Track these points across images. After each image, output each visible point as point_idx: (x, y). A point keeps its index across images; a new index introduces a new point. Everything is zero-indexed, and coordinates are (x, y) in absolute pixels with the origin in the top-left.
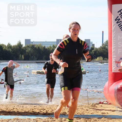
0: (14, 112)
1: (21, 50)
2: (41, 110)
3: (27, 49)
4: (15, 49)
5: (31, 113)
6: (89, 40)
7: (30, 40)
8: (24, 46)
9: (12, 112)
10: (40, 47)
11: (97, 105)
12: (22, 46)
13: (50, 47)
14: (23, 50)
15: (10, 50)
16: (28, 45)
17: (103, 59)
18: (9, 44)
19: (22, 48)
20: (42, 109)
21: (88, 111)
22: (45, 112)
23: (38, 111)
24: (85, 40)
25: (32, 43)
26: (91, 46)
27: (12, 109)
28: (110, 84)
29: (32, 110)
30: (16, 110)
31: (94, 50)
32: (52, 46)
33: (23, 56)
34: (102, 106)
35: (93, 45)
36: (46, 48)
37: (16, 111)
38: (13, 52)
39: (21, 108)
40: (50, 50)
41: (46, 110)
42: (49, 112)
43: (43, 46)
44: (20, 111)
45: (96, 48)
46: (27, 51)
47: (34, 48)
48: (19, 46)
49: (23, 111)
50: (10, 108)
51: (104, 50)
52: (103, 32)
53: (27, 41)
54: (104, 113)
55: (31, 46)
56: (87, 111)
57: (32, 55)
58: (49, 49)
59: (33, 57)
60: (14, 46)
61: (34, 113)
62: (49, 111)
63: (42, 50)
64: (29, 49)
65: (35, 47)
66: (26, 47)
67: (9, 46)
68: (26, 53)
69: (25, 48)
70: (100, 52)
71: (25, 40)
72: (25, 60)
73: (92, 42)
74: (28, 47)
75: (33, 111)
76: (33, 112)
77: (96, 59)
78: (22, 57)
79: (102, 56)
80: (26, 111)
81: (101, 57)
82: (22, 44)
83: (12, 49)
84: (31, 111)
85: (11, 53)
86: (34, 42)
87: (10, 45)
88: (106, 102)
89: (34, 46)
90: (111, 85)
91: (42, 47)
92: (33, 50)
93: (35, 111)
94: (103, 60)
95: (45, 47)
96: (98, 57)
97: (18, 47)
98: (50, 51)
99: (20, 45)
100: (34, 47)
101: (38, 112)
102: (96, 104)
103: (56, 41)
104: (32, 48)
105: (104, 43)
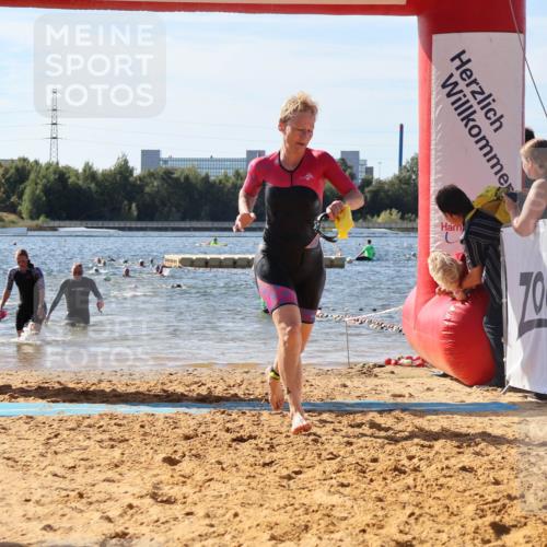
0: (103, 391)
1: (129, 188)
2: (192, 388)
3: (147, 184)
4: (107, 184)
5: (156, 396)
6: (357, 153)
7: (157, 153)
8: (138, 172)
9: (94, 393)
10: (191, 177)
11: (377, 370)
12: (131, 172)
13: (226, 176)
14: (134, 185)
15: (93, 186)
16: (152, 170)
17: (402, 218)
18: (87, 164)
19: (131, 179)
20: (196, 383)
21: (346, 390)
22: (205, 393)
23: (180, 389)
24: (343, 153)
25: (166, 161)
26: (361, 176)
27: (96, 381)
28: (422, 300)
29: (160, 387)
30: (108, 385)
31: (370, 188)
32: (231, 173)
33: (134, 205)
34: (393, 373)
35: (370, 170)
36: (212, 178)
37: (108, 390)
38: (102, 194)
39: (125, 379)
40: (225, 186)
41: (208, 386)
42: (219, 392)
43: (203, 173)
44: (121, 389)
45: (380, 182)
46: (147, 189)
47: (170, 181)
48: (121, 173)
49: (132, 390)
50: (89, 381)
51: (404, 186)
52: (402, 127)
53: (149, 156)
54: (400, 396)
55: (161, 173)
56: (343, 389)
57: (164, 204)
58: (220, 182)
59: (166, 209)
60: (104, 174)
61: (168, 396)
62: (217, 390)
63: (198, 186)
64: (155, 184)
65: (175, 176)
66: (144, 177)
67: (90, 174)
68: (146, 196)
69: (140, 178)
70: (390, 193)
71: (143, 152)
72: (139, 218)
73: (365, 161)
74: (151, 175)
75: (165, 388)
76: (165, 391)
77: (379, 216)
78: (130, 208)
79: (397, 208)
80: (141, 390)
81: (394, 211)
82: (131, 164)
83: (96, 185)
84: (157, 390)
85: (95, 196)
86: (171, 159)
87: (90, 168)
88: (408, 358)
89: (173, 173)
90: (427, 301)
91: (199, 178)
92: (169, 185)
93: (171, 388)
94: (400, 221)
95: (207, 177)
96: (386, 209)
97: (118, 177)
98: (226, 190)
99: (124, 170)
100: (170, 178)
101: (182, 394)
102: (375, 366)
103: (244, 156)
104: (163, 179)
105: (404, 164)
